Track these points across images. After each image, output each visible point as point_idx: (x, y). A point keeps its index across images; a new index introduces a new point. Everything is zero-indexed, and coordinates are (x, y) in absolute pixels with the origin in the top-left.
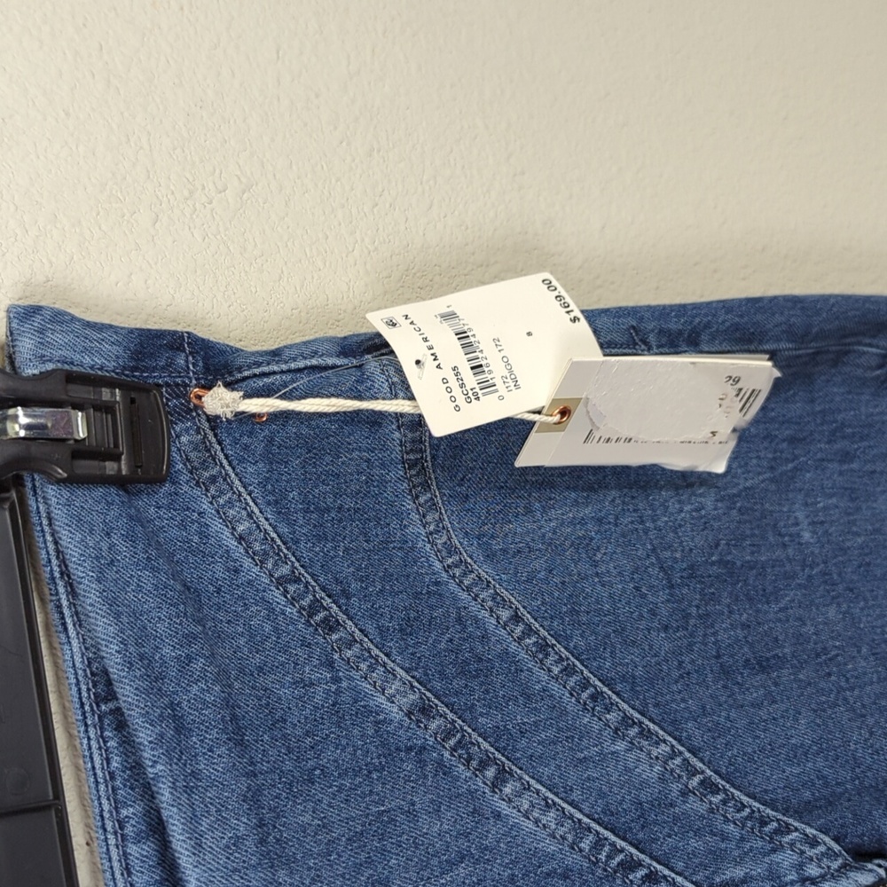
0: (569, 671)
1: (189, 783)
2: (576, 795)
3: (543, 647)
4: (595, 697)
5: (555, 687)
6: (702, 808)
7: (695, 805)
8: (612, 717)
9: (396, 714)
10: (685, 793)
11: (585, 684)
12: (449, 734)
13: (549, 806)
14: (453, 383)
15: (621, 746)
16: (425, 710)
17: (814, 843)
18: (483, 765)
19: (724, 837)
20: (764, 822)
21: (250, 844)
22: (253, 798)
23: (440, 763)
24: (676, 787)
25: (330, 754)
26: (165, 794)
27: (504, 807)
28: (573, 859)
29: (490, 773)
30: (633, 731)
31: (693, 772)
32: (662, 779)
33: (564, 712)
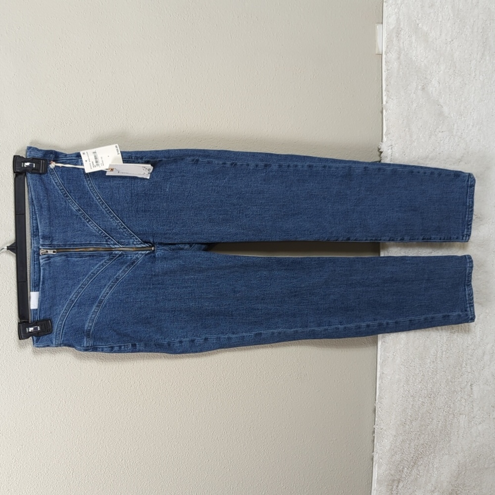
0: (107, 208)
1: (41, 215)
2: (101, 226)
3: (103, 204)
4: (110, 212)
5: (103, 210)
6: (122, 231)
7: (121, 230)
8: (111, 216)
9: (74, 210)
10: (120, 228)
11: (109, 210)
12: (82, 214)
13: (96, 226)
14: (92, 164)
15: (111, 220)
16: (79, 210)
17: (137, 239)
18: (87, 219)
19: (124, 235)
20: (131, 235)
21: (48, 224)
22: (50, 218)
23: (80, 218)
24: (118, 227)
25: (63, 214)
26: (38, 216)
27: (88, 225)
28: (97, 234)
29: (87, 220)
30: (114, 218)
31: (122, 225)
32: (117, 226)
33: (103, 213)
